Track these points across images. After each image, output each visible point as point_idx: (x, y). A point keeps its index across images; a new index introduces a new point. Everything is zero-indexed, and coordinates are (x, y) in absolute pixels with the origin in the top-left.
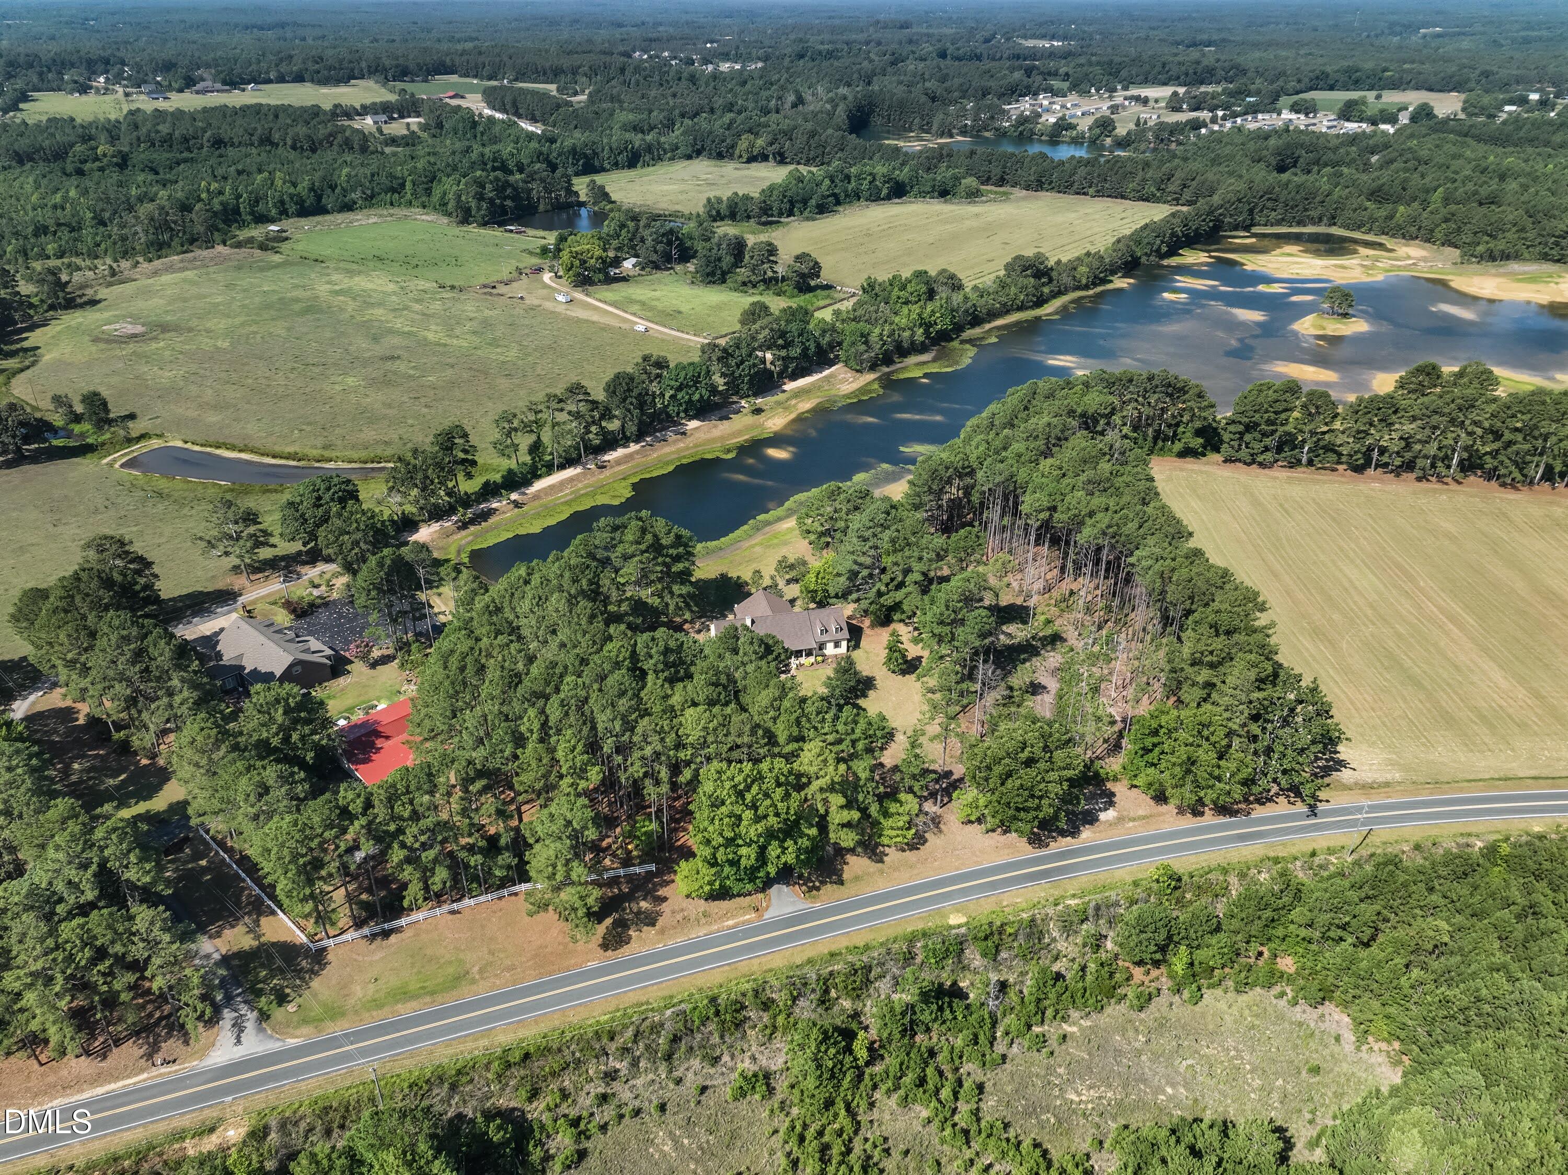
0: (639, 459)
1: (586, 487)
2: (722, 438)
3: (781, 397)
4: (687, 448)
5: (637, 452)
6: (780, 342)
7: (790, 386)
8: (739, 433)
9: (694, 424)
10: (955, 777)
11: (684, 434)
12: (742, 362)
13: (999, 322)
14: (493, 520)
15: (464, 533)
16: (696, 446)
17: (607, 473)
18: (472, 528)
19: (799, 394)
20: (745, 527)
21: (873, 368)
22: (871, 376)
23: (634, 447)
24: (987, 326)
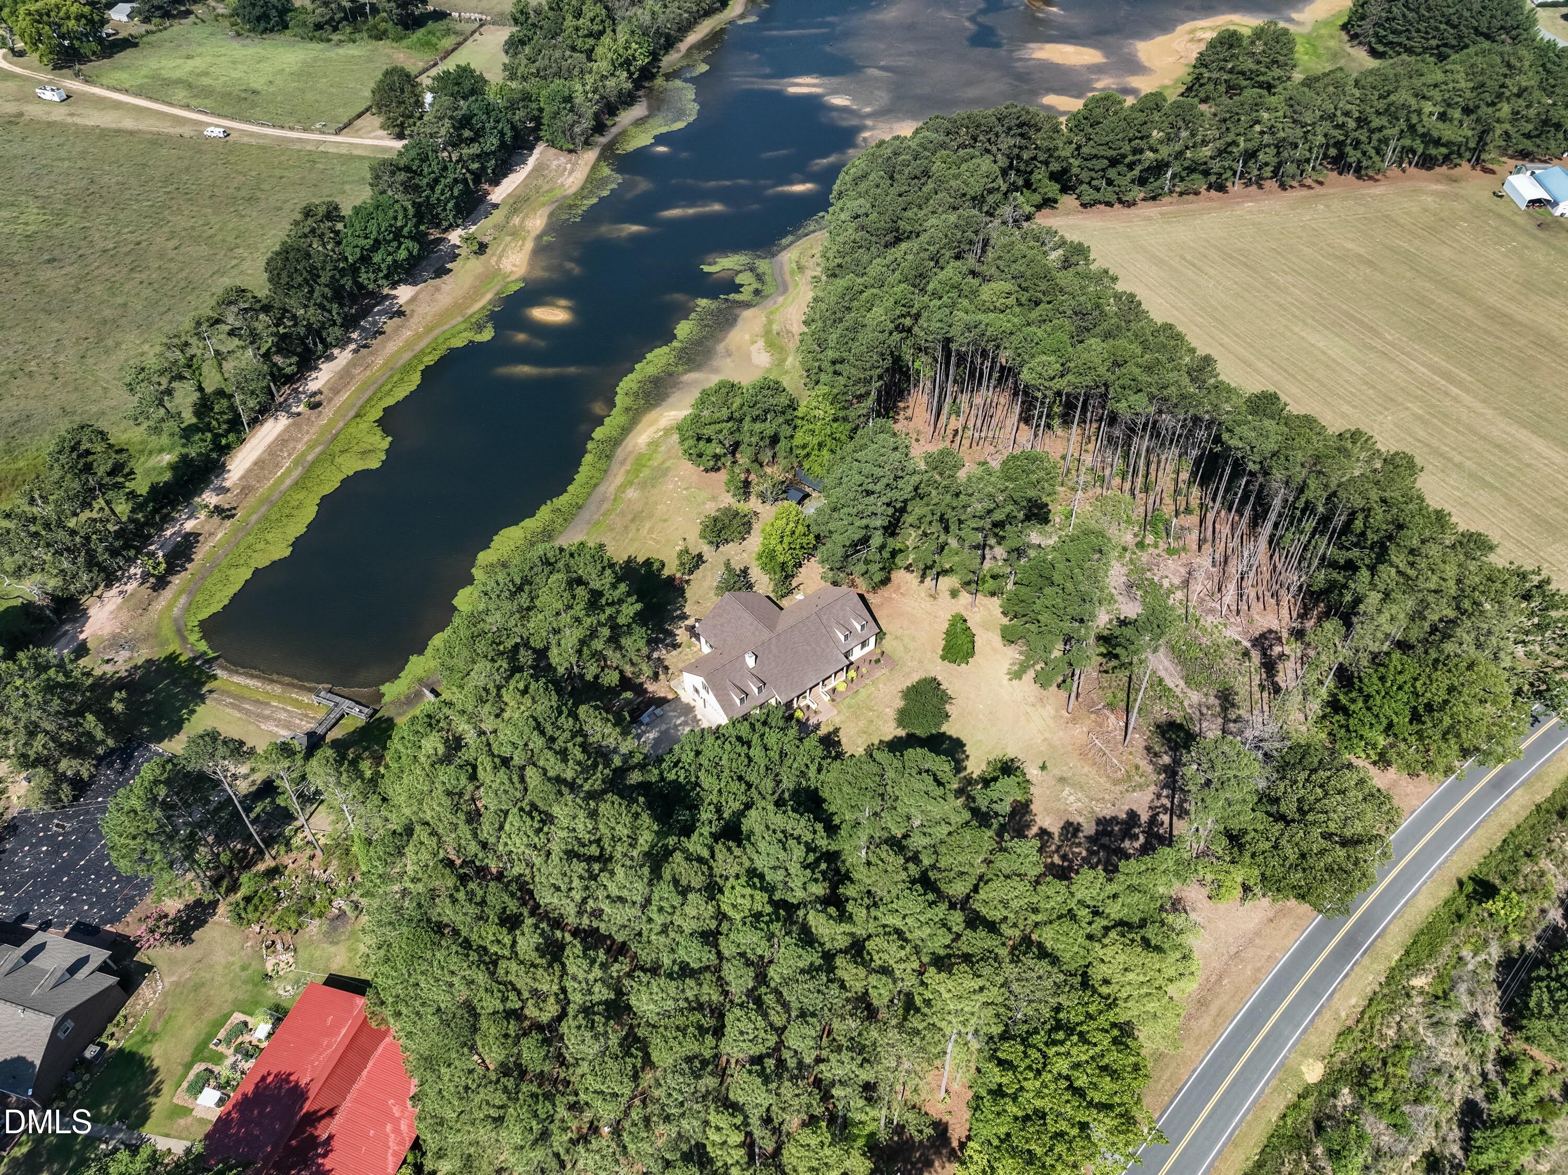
0: (361, 375)
1: (311, 448)
2: (457, 307)
3: (497, 216)
4: (418, 337)
5: (352, 364)
6: (467, 133)
7: (498, 194)
8: (475, 293)
9: (404, 293)
10: (1144, 817)
11: (400, 313)
12: (436, 181)
13: (693, 38)
14: (201, 553)
15: (168, 593)
16: (429, 329)
17: (328, 412)
18: (177, 580)
19: (519, 203)
20: (588, 458)
21: (587, 143)
22: (591, 156)
23: (343, 357)
24: (683, 46)
